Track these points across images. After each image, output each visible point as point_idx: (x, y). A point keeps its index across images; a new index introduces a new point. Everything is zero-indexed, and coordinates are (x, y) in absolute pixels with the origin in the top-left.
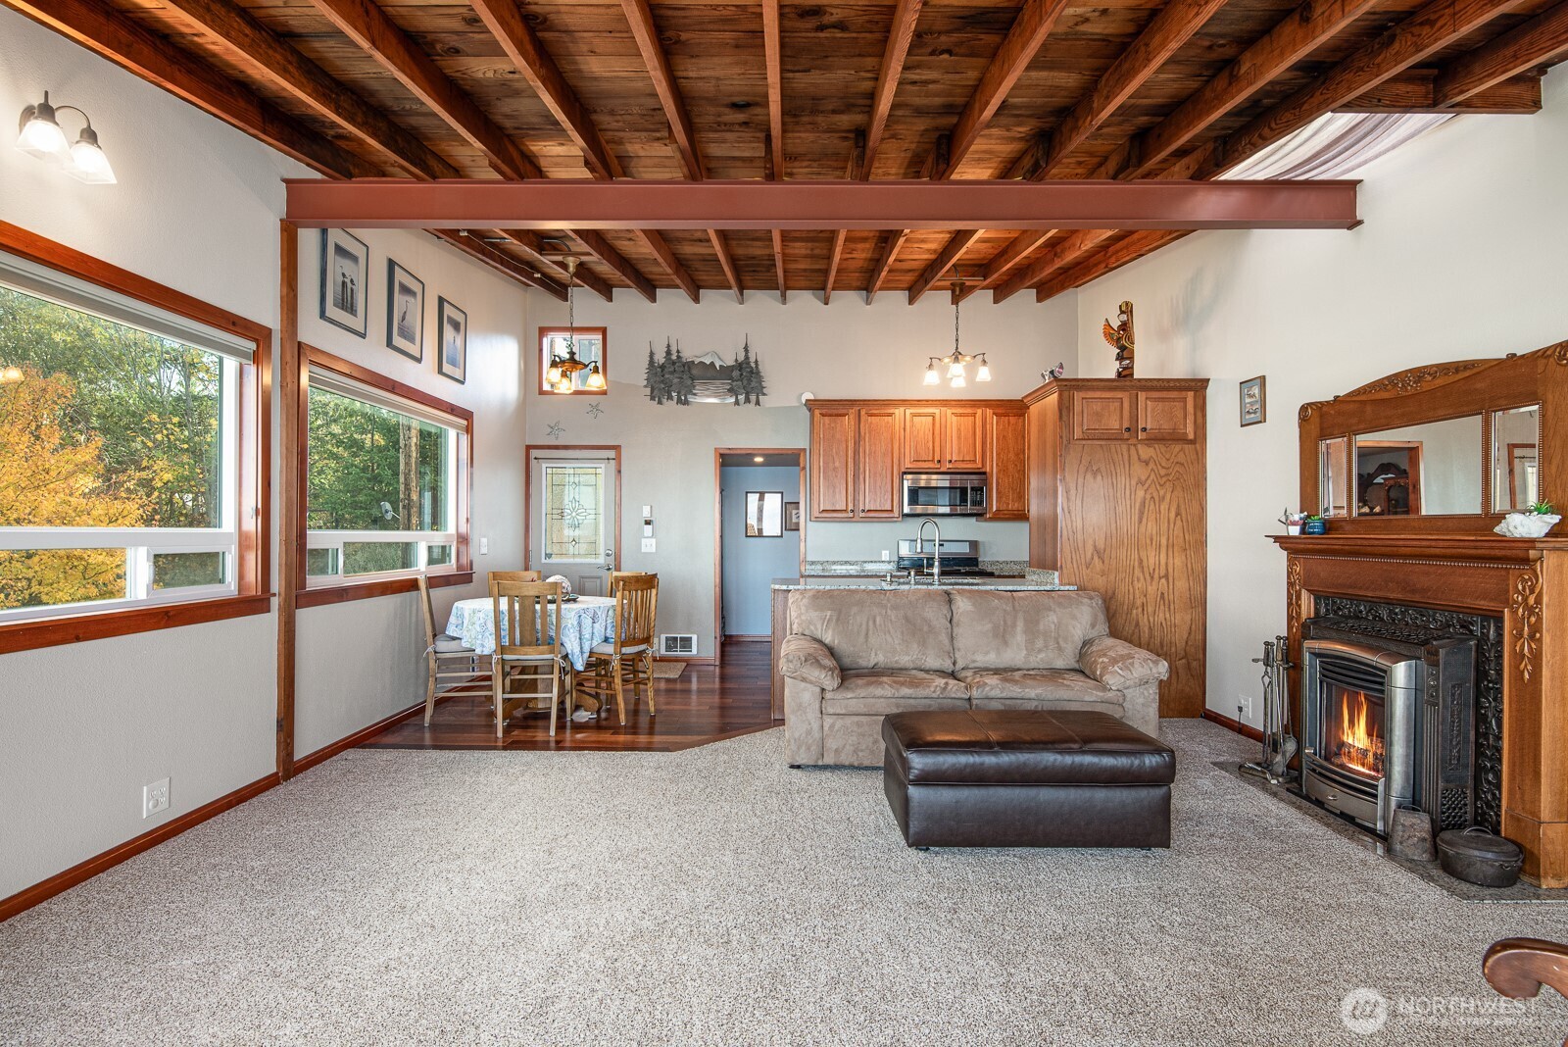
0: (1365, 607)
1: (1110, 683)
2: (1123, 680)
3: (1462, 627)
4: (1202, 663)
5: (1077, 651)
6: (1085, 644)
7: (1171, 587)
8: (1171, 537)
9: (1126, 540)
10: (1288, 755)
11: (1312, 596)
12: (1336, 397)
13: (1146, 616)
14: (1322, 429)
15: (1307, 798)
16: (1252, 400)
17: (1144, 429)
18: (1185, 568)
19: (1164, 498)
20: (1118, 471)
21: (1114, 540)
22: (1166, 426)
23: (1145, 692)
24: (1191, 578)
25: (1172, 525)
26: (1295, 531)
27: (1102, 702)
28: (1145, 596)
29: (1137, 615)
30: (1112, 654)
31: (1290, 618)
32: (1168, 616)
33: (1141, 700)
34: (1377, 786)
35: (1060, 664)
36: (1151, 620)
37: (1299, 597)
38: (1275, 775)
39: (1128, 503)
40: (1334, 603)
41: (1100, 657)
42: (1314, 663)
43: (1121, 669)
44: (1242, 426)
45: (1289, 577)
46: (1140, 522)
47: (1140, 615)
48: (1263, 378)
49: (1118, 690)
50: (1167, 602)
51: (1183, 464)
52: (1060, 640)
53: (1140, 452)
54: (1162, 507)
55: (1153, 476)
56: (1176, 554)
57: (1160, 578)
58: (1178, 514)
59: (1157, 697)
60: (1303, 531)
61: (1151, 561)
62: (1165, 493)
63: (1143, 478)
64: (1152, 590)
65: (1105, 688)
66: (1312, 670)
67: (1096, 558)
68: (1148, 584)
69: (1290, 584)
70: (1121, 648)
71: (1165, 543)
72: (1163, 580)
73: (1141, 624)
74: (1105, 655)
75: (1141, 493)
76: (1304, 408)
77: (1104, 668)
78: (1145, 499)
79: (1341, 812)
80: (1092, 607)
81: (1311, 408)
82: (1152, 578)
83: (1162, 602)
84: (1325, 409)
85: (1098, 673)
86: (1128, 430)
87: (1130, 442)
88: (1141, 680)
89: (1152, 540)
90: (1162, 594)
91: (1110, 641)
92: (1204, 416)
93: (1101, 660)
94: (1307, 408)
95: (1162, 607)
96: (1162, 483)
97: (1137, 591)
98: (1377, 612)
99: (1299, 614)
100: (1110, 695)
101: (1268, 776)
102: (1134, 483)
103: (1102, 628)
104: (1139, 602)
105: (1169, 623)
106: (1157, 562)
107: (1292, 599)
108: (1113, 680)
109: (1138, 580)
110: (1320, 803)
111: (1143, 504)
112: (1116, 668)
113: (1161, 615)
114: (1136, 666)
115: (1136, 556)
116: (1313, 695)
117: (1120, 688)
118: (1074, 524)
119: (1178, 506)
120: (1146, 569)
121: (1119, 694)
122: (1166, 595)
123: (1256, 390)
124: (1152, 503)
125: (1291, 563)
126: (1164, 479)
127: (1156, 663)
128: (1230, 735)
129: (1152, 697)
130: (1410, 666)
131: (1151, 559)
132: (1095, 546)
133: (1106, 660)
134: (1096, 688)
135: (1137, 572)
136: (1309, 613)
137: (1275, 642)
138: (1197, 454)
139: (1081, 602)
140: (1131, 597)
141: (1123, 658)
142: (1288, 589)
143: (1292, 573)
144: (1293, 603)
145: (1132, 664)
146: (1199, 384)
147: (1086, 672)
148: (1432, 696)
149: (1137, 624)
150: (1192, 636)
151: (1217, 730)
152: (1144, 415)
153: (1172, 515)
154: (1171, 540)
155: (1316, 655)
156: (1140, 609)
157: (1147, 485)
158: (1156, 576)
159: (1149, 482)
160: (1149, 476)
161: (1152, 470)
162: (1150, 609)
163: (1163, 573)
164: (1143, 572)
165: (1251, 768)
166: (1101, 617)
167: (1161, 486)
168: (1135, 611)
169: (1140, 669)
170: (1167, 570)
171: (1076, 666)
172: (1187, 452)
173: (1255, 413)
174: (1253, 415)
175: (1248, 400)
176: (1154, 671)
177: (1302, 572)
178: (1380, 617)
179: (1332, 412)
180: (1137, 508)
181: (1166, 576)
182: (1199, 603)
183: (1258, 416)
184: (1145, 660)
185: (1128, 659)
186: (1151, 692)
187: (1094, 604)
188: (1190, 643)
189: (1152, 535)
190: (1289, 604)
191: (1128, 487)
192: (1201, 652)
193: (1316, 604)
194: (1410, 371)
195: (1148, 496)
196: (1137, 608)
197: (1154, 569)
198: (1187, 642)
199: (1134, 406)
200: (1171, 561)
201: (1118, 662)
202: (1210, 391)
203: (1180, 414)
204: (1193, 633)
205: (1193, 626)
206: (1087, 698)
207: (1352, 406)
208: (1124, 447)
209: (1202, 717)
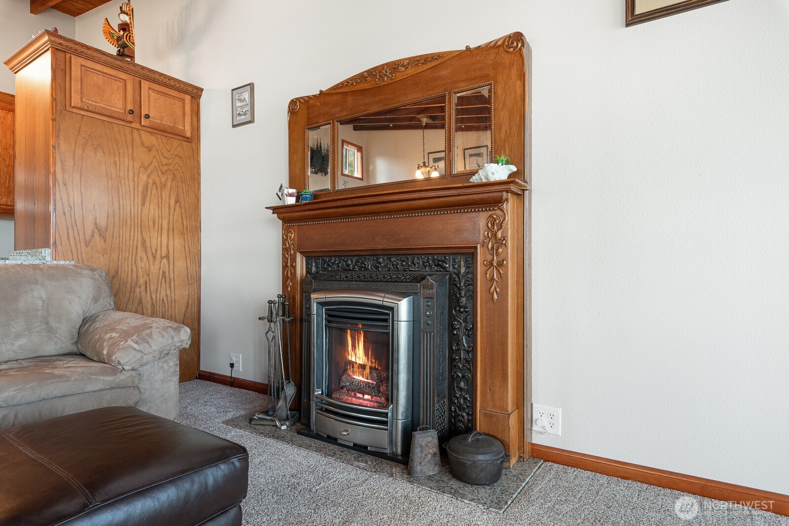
0: (352, 260)
1: (122, 362)
2: (139, 355)
3: (438, 265)
4: (197, 331)
5: (75, 331)
6: (85, 321)
7: (171, 267)
8: (171, 221)
9: (129, 221)
10: (288, 399)
11: (304, 258)
12: (321, 92)
13: (148, 293)
14: (308, 119)
15: (318, 437)
16: (242, 104)
17: (147, 116)
18: (183, 250)
19: (165, 185)
20: (121, 151)
21: (117, 219)
22: (167, 122)
23: (165, 366)
24: (188, 259)
25: (172, 211)
26: (291, 201)
27: (112, 388)
28: (148, 275)
29: (140, 293)
30: (123, 327)
31: (285, 279)
32: (168, 292)
33: (160, 376)
34: (387, 414)
35: (50, 348)
36: (154, 297)
37: (294, 260)
38: (283, 420)
39: (131, 184)
40: (324, 262)
41: (107, 333)
42: (320, 312)
43: (136, 343)
44: (234, 126)
45: (284, 243)
46: (143, 204)
47: (143, 293)
48: (251, 85)
49: (133, 369)
50: (168, 280)
51: (181, 158)
52: (51, 320)
53: (144, 137)
54: (163, 194)
55: (155, 163)
56: (176, 236)
57: (162, 258)
58: (177, 201)
59: (178, 369)
60: (297, 201)
61: (154, 242)
62: (166, 181)
63: (146, 164)
64: (154, 269)
65: (115, 369)
66: (319, 319)
67: (97, 236)
68: (151, 262)
69: (285, 250)
70: (132, 320)
71: (166, 227)
72: (165, 261)
73: (144, 301)
74: (113, 330)
75: (144, 177)
76: (293, 103)
77: (114, 345)
78: (148, 183)
79: (355, 445)
80: (94, 279)
81: (300, 101)
82: (154, 257)
83: (164, 280)
84: (312, 102)
85: (105, 352)
86: (131, 112)
87: (133, 125)
88: (161, 352)
89: (154, 222)
90: (164, 272)
91: (118, 315)
92: (198, 120)
93: (108, 336)
94: (296, 102)
95: (163, 285)
96: (164, 171)
97: (140, 270)
98: (363, 263)
99: (294, 274)
100: (122, 377)
101: (278, 423)
102: (137, 166)
103: (107, 301)
104: (141, 281)
105: (169, 299)
106: (159, 243)
107: (287, 263)
108: (126, 357)
109: (141, 259)
110: (332, 440)
111: (146, 187)
112: (130, 342)
113: (163, 292)
114: (154, 336)
115: (140, 237)
116: (319, 342)
117: (136, 366)
118: (71, 199)
119: (178, 195)
120: (149, 250)
121: (134, 373)
122: (167, 274)
123: (246, 95)
124: (154, 187)
125: (286, 231)
126: (165, 168)
127: (177, 330)
128: (227, 390)
129: (172, 370)
130: (409, 301)
131: (154, 240)
132: (96, 224)
133: (114, 335)
134: (104, 372)
135: (141, 252)
136: (302, 272)
137: (277, 299)
138: (193, 151)
139: (80, 274)
140: (134, 276)
141: (137, 330)
142: (283, 255)
143: (287, 240)
144: (287, 266)
145: (150, 335)
146: (195, 91)
147: (88, 354)
148: (428, 325)
149: (140, 302)
150: (189, 310)
151: (213, 387)
152: (147, 103)
153: (172, 202)
154: (171, 224)
155: (322, 304)
156: (143, 288)
157: (149, 171)
158: (158, 256)
159: (151, 168)
160: (151, 162)
161: (154, 157)
162: (153, 287)
163: (164, 253)
164: (146, 252)
165: (260, 419)
166: (105, 290)
167: (162, 173)
168: (138, 290)
169: (161, 339)
170: (168, 250)
171: (74, 349)
172: (185, 148)
173: (245, 114)
174: (243, 117)
175: (238, 104)
176: (176, 339)
177: (296, 237)
178: (365, 268)
179: (318, 104)
180: (140, 190)
181: (167, 257)
182: (195, 280)
183: (248, 117)
184: (165, 329)
185: (144, 330)
186: (171, 364)
187: (97, 276)
188: (187, 316)
189: (154, 218)
190: (285, 267)
191: (131, 168)
192: (196, 322)
193: (308, 264)
194: (386, 64)
195: (151, 181)
196: (140, 287)
197: (156, 250)
198: (185, 315)
199: (137, 93)
200: (171, 243)
201: (132, 335)
202: (203, 100)
203: (179, 112)
204: (190, 306)
205: (190, 301)
206: (90, 388)
207: (335, 98)
208: (128, 131)
209: (197, 378)
